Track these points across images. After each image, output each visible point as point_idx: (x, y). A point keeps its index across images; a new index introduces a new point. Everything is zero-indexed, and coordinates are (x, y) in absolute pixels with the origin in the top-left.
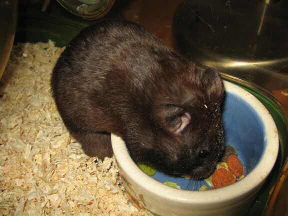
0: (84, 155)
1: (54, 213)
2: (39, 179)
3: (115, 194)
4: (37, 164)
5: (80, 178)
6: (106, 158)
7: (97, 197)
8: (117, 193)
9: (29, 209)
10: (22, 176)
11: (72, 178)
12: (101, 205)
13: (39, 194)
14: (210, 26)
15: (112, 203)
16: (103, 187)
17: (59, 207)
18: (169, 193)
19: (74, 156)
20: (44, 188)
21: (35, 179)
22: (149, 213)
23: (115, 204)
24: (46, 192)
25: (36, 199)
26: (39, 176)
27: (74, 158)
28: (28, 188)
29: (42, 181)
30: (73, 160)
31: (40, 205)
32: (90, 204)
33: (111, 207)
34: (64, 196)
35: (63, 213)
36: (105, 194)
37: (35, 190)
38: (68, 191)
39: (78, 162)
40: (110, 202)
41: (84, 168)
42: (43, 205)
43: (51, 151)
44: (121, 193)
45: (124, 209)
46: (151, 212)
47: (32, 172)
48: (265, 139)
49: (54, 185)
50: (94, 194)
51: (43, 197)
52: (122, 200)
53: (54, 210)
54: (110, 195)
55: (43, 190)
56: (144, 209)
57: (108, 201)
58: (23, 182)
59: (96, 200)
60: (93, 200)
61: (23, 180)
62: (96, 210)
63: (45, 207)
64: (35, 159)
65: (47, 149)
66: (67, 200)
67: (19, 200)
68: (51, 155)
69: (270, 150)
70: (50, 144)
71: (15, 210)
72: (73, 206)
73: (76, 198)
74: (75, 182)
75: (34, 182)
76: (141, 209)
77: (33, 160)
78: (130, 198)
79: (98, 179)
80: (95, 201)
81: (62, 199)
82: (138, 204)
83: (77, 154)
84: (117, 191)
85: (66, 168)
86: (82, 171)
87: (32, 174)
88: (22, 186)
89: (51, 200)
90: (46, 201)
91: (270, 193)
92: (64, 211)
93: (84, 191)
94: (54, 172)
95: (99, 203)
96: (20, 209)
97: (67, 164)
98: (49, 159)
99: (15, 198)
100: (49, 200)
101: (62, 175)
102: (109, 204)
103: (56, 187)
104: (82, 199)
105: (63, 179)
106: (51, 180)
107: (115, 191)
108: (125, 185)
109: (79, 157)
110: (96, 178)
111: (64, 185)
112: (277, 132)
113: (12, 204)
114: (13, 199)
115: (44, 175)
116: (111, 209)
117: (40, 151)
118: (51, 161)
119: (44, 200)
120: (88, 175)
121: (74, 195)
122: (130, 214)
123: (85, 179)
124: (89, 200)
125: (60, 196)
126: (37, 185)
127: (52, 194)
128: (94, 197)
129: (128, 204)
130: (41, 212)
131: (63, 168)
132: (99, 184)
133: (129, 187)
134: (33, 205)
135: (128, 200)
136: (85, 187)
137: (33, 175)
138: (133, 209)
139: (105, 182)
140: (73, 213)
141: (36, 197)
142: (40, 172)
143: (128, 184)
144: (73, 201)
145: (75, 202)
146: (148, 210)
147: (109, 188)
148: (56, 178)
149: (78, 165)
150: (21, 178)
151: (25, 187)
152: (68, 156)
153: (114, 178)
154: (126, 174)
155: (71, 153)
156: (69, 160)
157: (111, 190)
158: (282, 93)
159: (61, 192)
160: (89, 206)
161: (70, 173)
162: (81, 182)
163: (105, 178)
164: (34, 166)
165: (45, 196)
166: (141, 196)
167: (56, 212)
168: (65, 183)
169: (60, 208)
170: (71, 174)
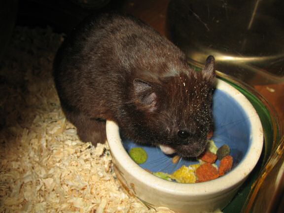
0: (79, 142)
1: (49, 196)
2: (34, 163)
3: (107, 181)
4: (33, 148)
5: (74, 164)
6: (99, 144)
7: (90, 183)
8: (109, 180)
9: (25, 192)
10: (19, 159)
11: (67, 164)
12: (94, 191)
13: (35, 177)
14: (206, 25)
15: (104, 189)
16: (97, 174)
17: (53, 190)
18: (159, 185)
19: (69, 143)
20: (39, 172)
21: (31, 162)
22: (139, 200)
23: (107, 190)
24: (42, 176)
25: (31, 182)
26: (35, 160)
27: (70, 145)
28: (24, 170)
29: (37, 164)
30: (68, 146)
31: (36, 188)
32: (83, 189)
33: (103, 193)
34: (58, 181)
35: (57, 196)
36: (97, 180)
37: (31, 173)
38: (63, 176)
39: (73, 149)
40: (102, 188)
41: (79, 154)
42: (38, 188)
43: (47, 136)
44: (113, 180)
45: (115, 195)
46: (140, 200)
47: (28, 155)
48: (251, 137)
49: (49, 170)
50: (87, 180)
51: (39, 180)
52: (113, 186)
53: (49, 193)
54: (103, 181)
55: (38, 173)
56: (134, 196)
57: (100, 187)
58: (19, 165)
59: (89, 185)
60: (86, 186)
61: (19, 163)
62: (89, 195)
63: (40, 190)
64: (31, 143)
65: (43, 134)
66: (62, 184)
67: (15, 182)
68: (47, 140)
69: (254, 148)
70: (47, 130)
71: (11, 191)
72: (67, 190)
73: (70, 183)
74: (70, 167)
75: (29, 165)
76: (131, 196)
77: (29, 144)
78: (121, 185)
79: (91, 166)
80: (88, 187)
81: (56, 183)
82: (128, 191)
83: (72, 140)
84: (109, 178)
85: (62, 154)
86: (76, 158)
87: (28, 157)
88: (18, 168)
89: (46, 184)
90: (42, 184)
91: (252, 187)
92: (58, 195)
93: (77, 177)
94: (49, 157)
95: (92, 189)
96: (16, 191)
97: (62, 150)
98: (45, 144)
99: (12, 180)
100: (44, 184)
101: (58, 160)
102: (101, 190)
103: (51, 172)
104: (76, 184)
105: (58, 164)
106: (46, 165)
107: (108, 178)
108: (117, 172)
109: (74, 143)
110: (90, 166)
111: (59, 171)
112: (262, 131)
113: (8, 186)
114: (10, 181)
115: (40, 159)
116: (103, 195)
117: (37, 136)
118: (47, 146)
119: (39, 184)
120: (82, 162)
121: (68, 180)
122: (121, 200)
123: (79, 165)
124: (82, 186)
125: (55, 181)
126: (33, 168)
127: (47, 178)
128: (87, 183)
129: (119, 190)
130: (36, 195)
131: (59, 153)
132: (92, 171)
133: (121, 175)
134: (28, 188)
135: (119, 186)
136: (79, 173)
137: (29, 159)
138: (124, 196)
139: (98, 169)
140: (67, 197)
141: (31, 180)
142: (36, 156)
143: (120, 172)
144: (67, 185)
145: (69, 186)
146: (138, 198)
147: (101, 175)
148: (51, 163)
149: (73, 151)
150: (17, 161)
151: (21, 170)
152: (63, 142)
153: (106, 166)
154: (118, 163)
155: (67, 140)
156: (65, 146)
157: (103, 177)
158: (268, 88)
159: (56, 176)
160: (82, 192)
161: (66, 158)
162: (75, 168)
163: (98, 165)
164: (31, 150)
165: (40, 180)
166: (132, 185)
167: (51, 195)
168: (60, 168)
169: (54, 192)
170: (67, 160)
